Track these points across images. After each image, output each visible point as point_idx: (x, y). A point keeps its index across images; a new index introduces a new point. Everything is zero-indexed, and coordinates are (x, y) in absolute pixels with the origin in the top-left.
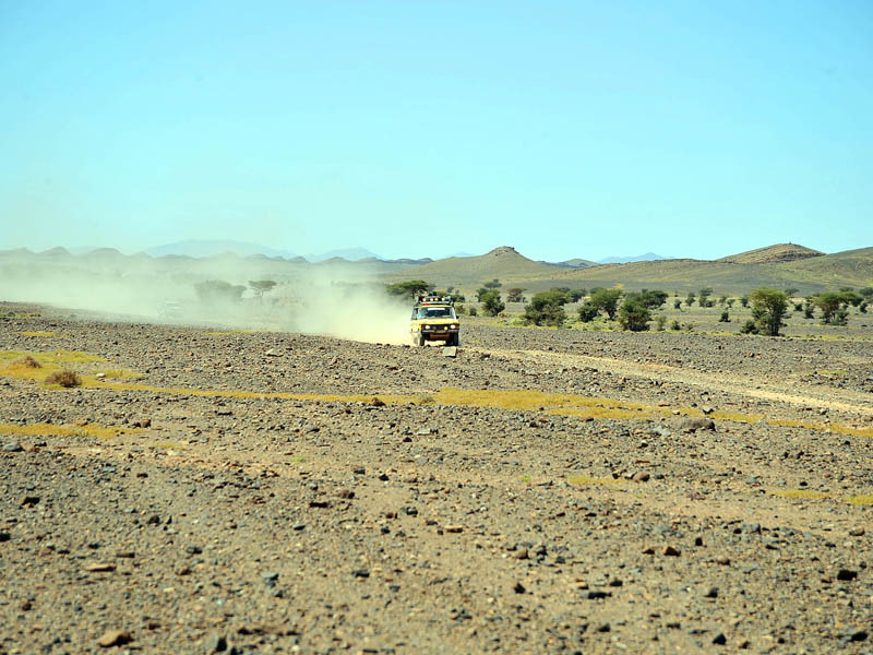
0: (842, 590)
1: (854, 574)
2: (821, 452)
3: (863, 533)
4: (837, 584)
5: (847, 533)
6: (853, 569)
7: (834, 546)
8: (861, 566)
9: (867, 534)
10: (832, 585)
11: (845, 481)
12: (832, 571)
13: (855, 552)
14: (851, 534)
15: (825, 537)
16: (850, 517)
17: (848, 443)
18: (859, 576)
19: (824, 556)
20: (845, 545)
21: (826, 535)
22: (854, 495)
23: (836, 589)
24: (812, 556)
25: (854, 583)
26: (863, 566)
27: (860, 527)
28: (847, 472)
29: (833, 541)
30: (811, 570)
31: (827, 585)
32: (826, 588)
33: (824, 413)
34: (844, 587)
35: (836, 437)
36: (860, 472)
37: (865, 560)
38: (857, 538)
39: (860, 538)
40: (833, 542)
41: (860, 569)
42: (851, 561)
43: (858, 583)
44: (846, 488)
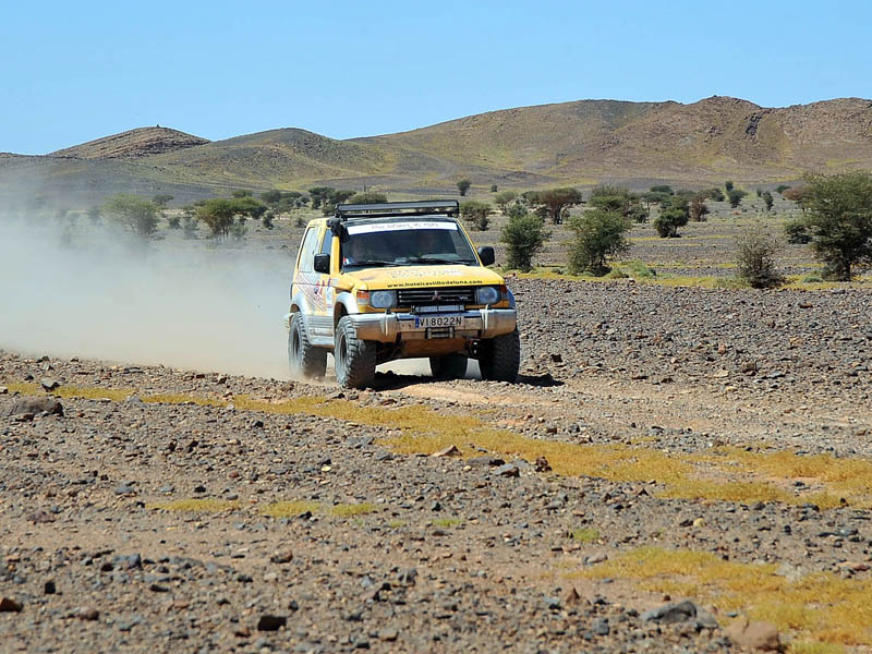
0: (265, 645)
1: (282, 621)
2: (222, 440)
3: (290, 558)
4: (259, 638)
5: (267, 559)
6: (279, 613)
7: (250, 580)
8: (290, 607)
9: (296, 559)
10: (250, 640)
11: (260, 481)
12: (250, 618)
13: (281, 588)
14: (273, 560)
15: (237, 567)
16: (270, 536)
17: (260, 424)
18: (289, 623)
19: (237, 597)
20: (266, 577)
21: (237, 565)
22: (275, 502)
23: (256, 644)
24: (220, 597)
25: (282, 633)
26: (293, 608)
27: (286, 549)
28: (262, 468)
29: (248, 573)
30: (218, 619)
31: (244, 640)
32: (241, 645)
33: (223, 381)
34: (269, 641)
35: (242, 416)
36: (281, 468)
37: (296, 598)
38: (282, 566)
39: (287, 565)
40: (249, 575)
41: (289, 612)
42: (276, 601)
43: (288, 633)
44: (261, 492)
